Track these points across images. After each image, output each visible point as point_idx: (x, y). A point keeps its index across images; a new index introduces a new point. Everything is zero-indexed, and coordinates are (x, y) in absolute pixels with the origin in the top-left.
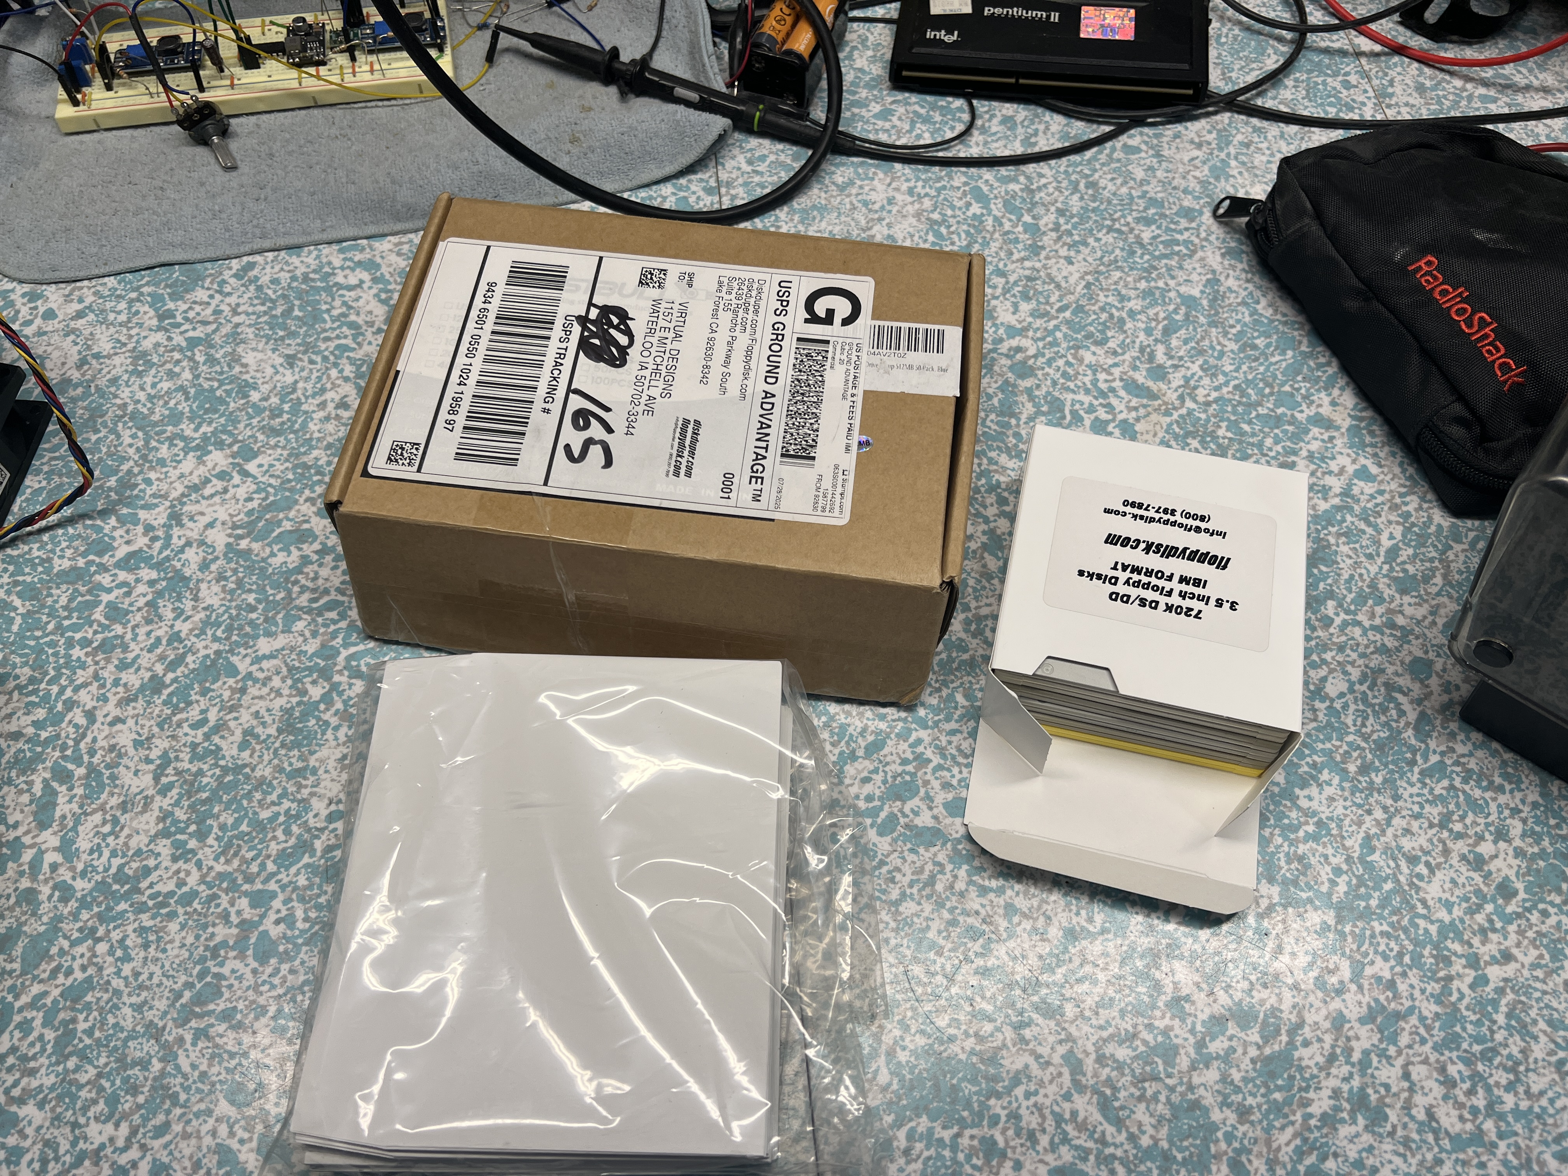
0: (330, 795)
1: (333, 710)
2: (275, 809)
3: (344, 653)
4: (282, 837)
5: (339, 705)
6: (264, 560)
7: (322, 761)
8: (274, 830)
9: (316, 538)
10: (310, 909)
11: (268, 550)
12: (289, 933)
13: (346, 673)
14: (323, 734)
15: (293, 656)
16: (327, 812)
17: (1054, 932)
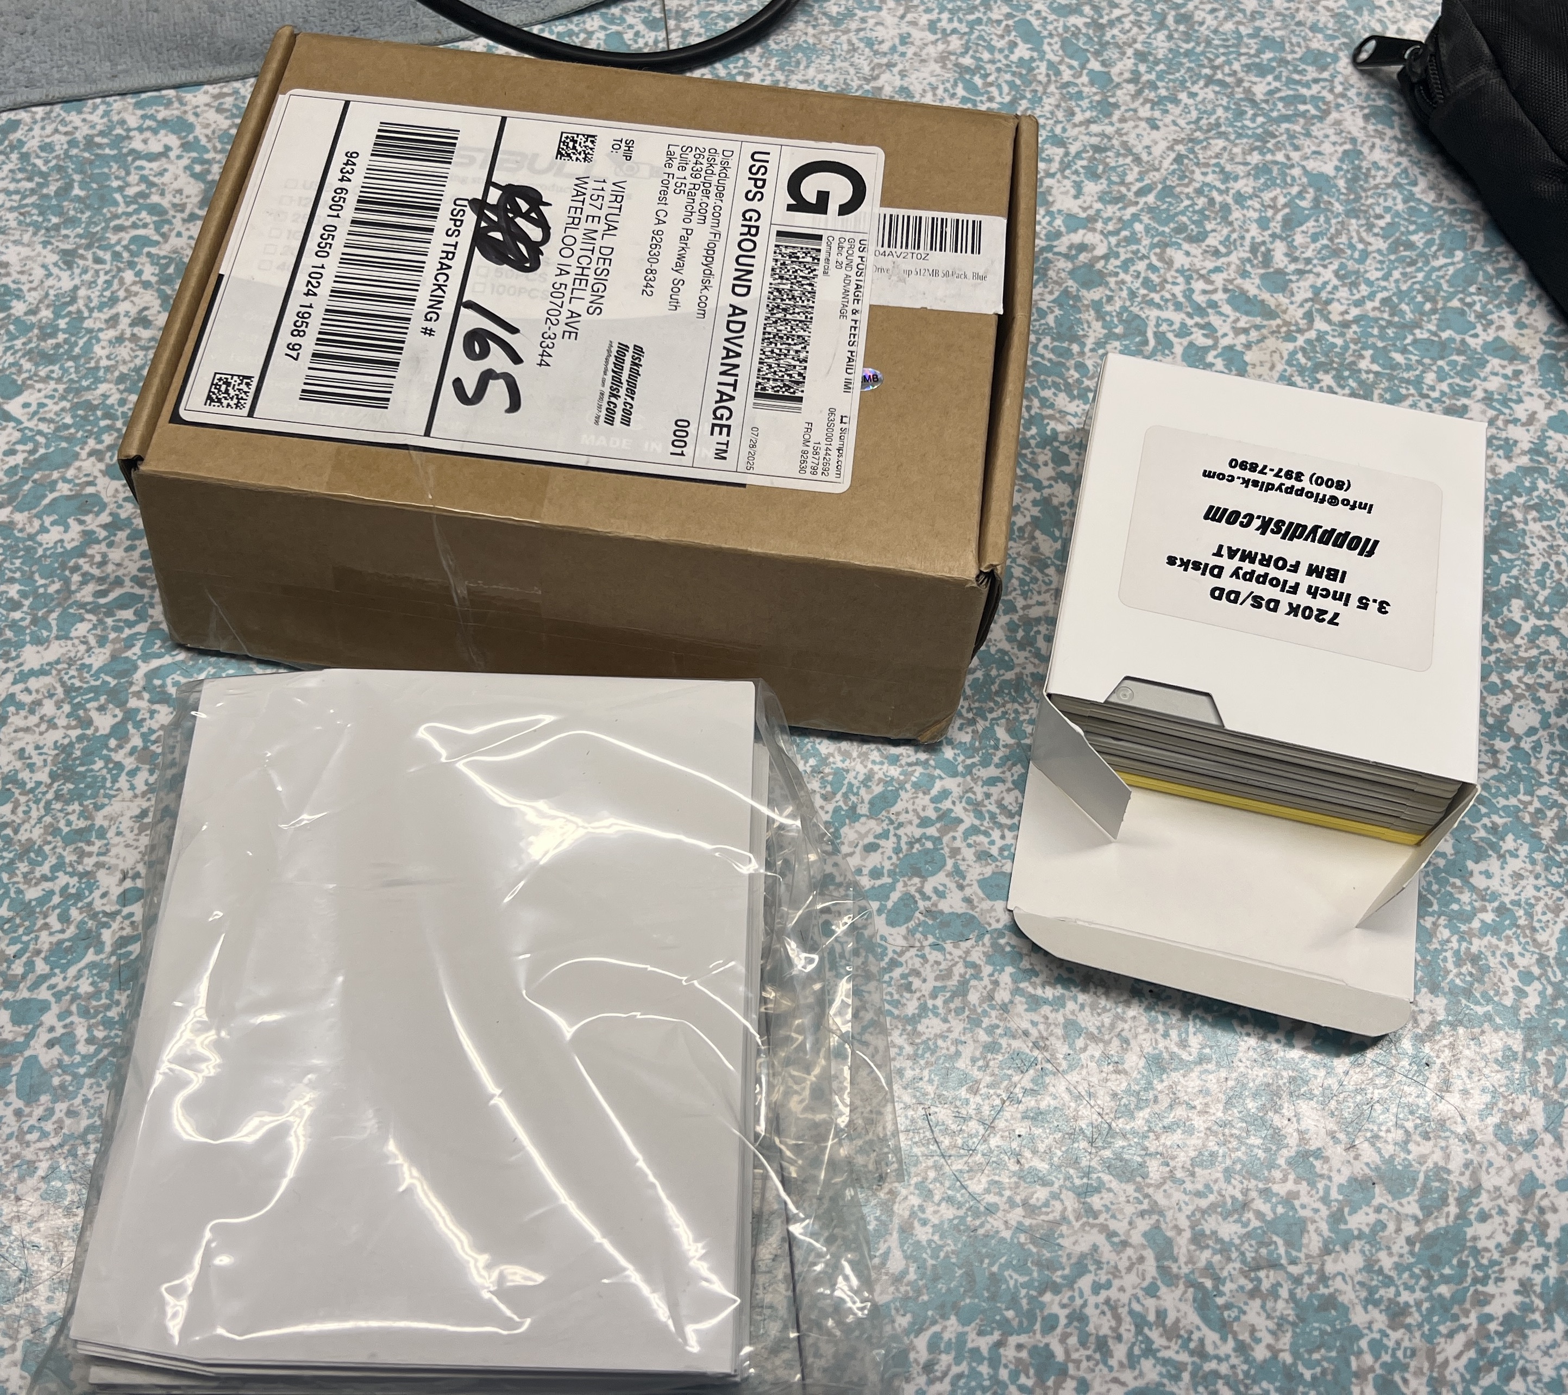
0: (123, 866)
1: (128, 747)
2: (47, 885)
3: (144, 668)
4: (57, 926)
5: (137, 741)
6: (31, 537)
7: (112, 819)
8: (46, 916)
9: (104, 506)
10: (96, 1025)
11: (37, 523)
12: (66, 1059)
13: (146, 696)
14: (115, 781)
15: (73, 672)
16: (120, 890)
17: (1133, 1061)
